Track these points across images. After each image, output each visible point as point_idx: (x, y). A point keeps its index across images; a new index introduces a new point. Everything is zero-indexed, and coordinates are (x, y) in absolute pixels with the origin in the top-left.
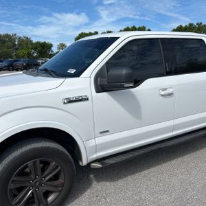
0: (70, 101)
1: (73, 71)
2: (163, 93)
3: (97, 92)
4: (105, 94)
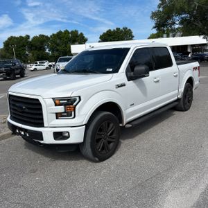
0: (119, 86)
1: (111, 70)
2: (155, 80)
3: (129, 80)
4: (131, 82)
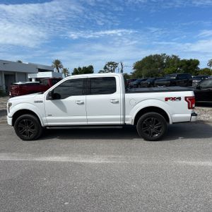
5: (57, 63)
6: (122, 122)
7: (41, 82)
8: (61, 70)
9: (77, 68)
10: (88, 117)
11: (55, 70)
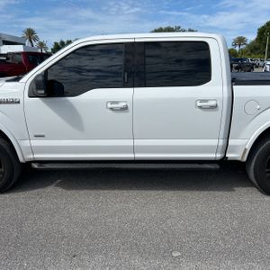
3: (30, 97)
5: (30, 34)
6: (219, 156)
7: (8, 59)
8: (35, 44)
9: (59, 42)
10: (138, 142)
11: (27, 43)
